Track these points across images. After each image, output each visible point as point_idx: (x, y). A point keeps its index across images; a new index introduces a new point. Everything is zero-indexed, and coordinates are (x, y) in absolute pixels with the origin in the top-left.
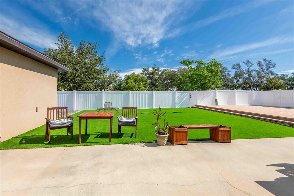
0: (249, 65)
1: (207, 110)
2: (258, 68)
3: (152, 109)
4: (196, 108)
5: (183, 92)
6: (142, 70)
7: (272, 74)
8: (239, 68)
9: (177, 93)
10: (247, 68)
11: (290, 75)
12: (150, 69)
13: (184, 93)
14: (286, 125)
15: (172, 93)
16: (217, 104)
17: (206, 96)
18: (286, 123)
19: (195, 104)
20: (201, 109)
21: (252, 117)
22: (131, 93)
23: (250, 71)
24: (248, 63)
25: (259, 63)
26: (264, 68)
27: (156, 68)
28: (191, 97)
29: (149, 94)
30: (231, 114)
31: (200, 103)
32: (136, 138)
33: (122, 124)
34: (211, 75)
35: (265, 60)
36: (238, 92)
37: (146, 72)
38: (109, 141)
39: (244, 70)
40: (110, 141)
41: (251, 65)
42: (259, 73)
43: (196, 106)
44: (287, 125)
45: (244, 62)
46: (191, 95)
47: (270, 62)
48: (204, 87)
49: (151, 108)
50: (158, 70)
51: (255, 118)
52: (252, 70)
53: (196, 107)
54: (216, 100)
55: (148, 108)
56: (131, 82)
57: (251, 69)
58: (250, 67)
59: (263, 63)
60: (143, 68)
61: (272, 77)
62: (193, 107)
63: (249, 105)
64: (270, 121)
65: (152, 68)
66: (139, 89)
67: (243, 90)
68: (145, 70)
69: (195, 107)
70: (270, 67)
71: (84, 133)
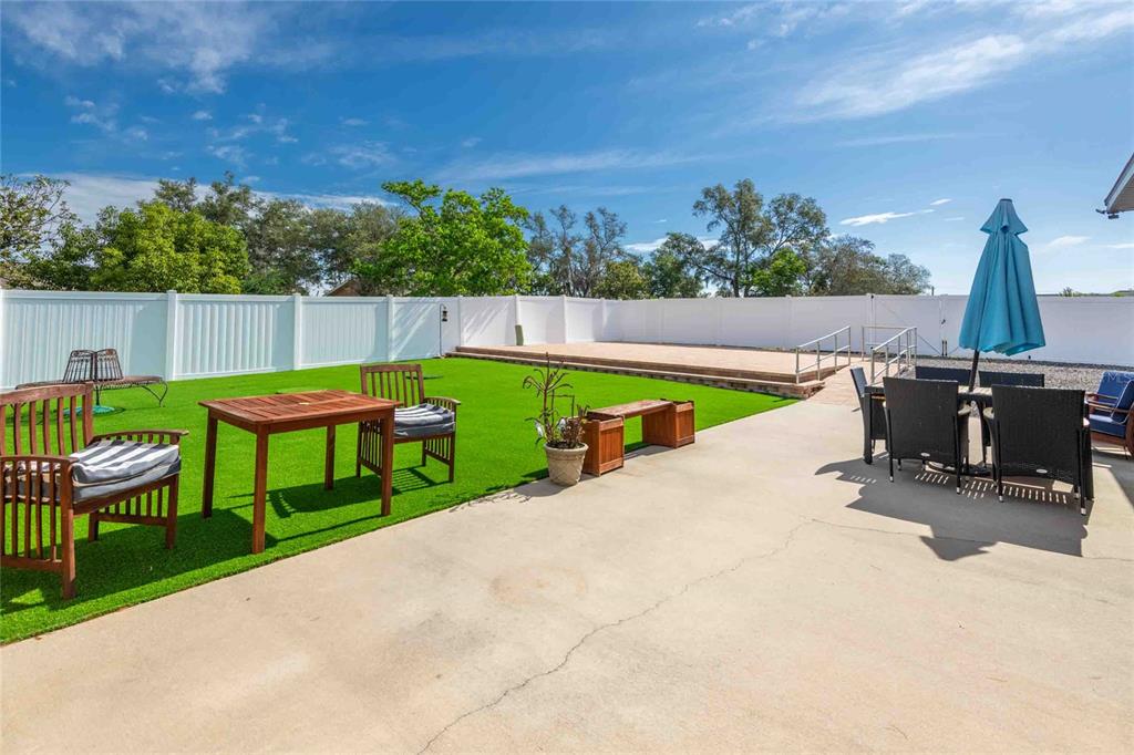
0: (569, 220)
1: (506, 361)
2: (586, 233)
3: (292, 371)
4: (463, 357)
5: (410, 302)
6: (157, 186)
7: (620, 253)
8: (542, 227)
9: (394, 306)
10: (560, 229)
11: (648, 259)
12: (202, 193)
13: (426, 305)
14: (722, 387)
15: (375, 306)
16: (520, 342)
17: (485, 317)
18: (723, 381)
19: (457, 344)
20: (483, 358)
21: (646, 373)
22: (183, 302)
23: (569, 239)
24: (563, 214)
25: (590, 218)
26: (602, 234)
27: (233, 190)
28: (445, 320)
29: (278, 306)
30: (585, 369)
31: (471, 341)
32: (451, 480)
33: (405, 433)
34: (501, 246)
35: (602, 212)
36: (572, 304)
37: (175, 199)
38: (378, 511)
39: (554, 234)
40: (385, 511)
41: (572, 223)
42: (590, 249)
43: (458, 349)
44: (725, 385)
45: (552, 211)
46: (445, 312)
47: (613, 220)
48: (480, 285)
49: (286, 368)
50: (241, 197)
51: (652, 376)
52: (573, 238)
53: (460, 353)
54: (519, 329)
55: (271, 369)
56: (160, 249)
57: (571, 233)
58: (569, 227)
59: (599, 219)
60: (161, 182)
61: (619, 260)
62: (449, 356)
63: (597, 341)
64: (688, 380)
65: (215, 186)
66: (205, 284)
67: (551, 294)
68: (171, 194)
69: (456, 356)
70: (614, 234)
71: (198, 508)
